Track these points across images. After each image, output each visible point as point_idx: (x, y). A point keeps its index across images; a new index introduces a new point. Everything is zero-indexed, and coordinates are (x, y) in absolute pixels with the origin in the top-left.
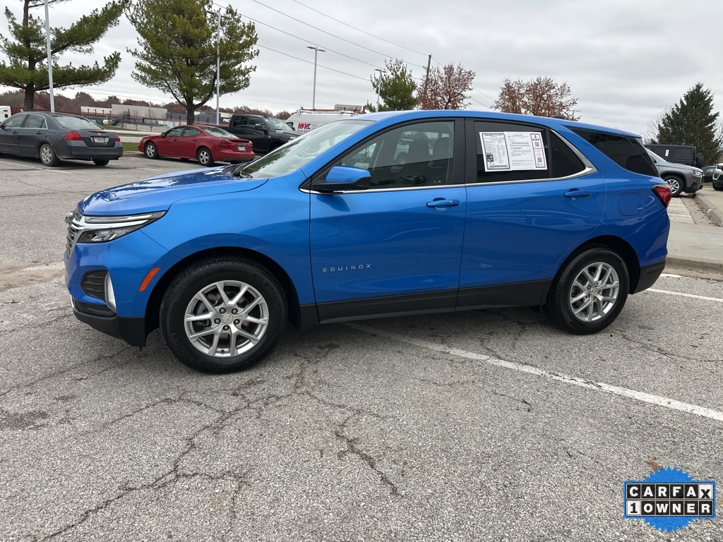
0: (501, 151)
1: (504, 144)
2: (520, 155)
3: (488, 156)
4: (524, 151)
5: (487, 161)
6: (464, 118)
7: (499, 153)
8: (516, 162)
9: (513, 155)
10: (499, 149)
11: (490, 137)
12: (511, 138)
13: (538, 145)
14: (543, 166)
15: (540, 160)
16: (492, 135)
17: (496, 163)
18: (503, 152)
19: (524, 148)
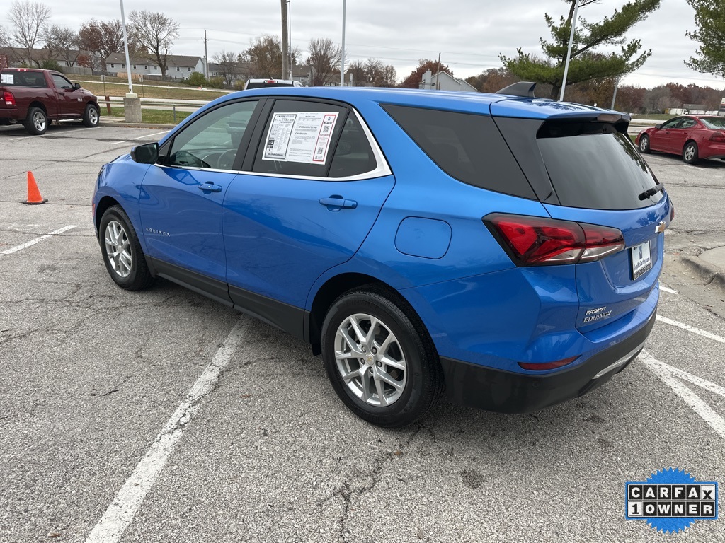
0: (284, 137)
1: (290, 128)
2: (301, 142)
3: (270, 141)
4: (307, 138)
5: (267, 147)
6: (268, 96)
7: (281, 138)
8: (295, 152)
9: (294, 142)
10: (283, 133)
11: (280, 118)
12: (302, 120)
13: (326, 131)
14: (322, 159)
15: (321, 150)
16: (284, 116)
17: (274, 151)
18: (286, 138)
19: (309, 134)
